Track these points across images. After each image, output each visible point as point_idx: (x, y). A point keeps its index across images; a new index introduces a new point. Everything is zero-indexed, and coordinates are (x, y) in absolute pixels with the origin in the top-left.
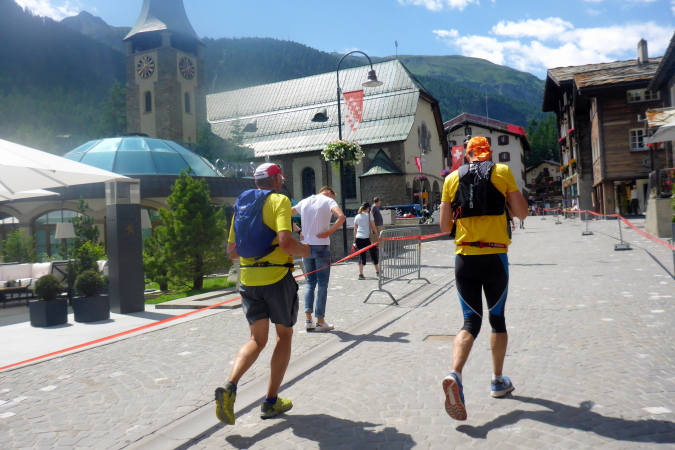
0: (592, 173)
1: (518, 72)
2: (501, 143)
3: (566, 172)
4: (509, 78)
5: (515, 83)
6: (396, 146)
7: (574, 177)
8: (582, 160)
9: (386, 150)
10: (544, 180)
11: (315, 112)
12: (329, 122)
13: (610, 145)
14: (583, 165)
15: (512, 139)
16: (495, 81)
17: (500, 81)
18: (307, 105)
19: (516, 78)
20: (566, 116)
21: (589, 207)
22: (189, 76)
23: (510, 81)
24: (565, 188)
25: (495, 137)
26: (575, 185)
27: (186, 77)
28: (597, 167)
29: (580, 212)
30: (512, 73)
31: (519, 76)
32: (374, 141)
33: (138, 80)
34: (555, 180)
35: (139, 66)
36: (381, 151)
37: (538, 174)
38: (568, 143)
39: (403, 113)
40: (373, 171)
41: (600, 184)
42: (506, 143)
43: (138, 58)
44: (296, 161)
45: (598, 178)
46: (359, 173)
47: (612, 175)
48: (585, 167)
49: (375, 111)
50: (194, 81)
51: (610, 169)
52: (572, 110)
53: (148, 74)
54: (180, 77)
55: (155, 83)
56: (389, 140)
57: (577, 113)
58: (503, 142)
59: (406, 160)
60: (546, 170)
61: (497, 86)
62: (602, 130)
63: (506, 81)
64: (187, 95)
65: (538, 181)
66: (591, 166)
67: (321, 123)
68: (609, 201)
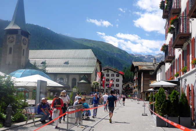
0: (141, 89)
1: (122, 50)
2: (117, 76)
3: (135, 88)
4: (118, 52)
5: (120, 53)
6: (89, 75)
7: (136, 89)
8: (139, 86)
9: (86, 76)
10: (127, 88)
11: (65, 61)
12: (69, 65)
13: (145, 84)
14: (139, 87)
15: (120, 75)
16: (114, 52)
17: (115, 52)
18: (62, 58)
19: (121, 52)
20: (136, 74)
21: (139, 98)
22: (25, 44)
23: (119, 53)
24: (134, 92)
25: (115, 74)
26: (137, 92)
27: (24, 44)
28: (142, 88)
29: (137, 99)
30: (120, 50)
31: (122, 51)
32: (83, 73)
33: (8, 43)
34: (131, 88)
35: (9, 39)
36: (85, 76)
37: (126, 86)
38: (136, 81)
39: (92, 65)
40: (82, 81)
41: (142, 92)
42: (119, 76)
43: (8, 36)
44: (58, 76)
45: (142, 91)
46: (77, 81)
47: (145, 91)
48: (139, 88)
49: (84, 64)
50: (26, 46)
51: (145, 89)
52: (137, 73)
53: (12, 42)
54: (22, 44)
55: (14, 45)
56: (87, 73)
57: (138, 74)
58: (118, 76)
59: (92, 79)
60: (128, 85)
61: (114, 54)
62: (144, 80)
63: (117, 52)
64: (24, 50)
65: (126, 88)
66: (141, 87)
67: (67, 65)
68: (144, 97)
